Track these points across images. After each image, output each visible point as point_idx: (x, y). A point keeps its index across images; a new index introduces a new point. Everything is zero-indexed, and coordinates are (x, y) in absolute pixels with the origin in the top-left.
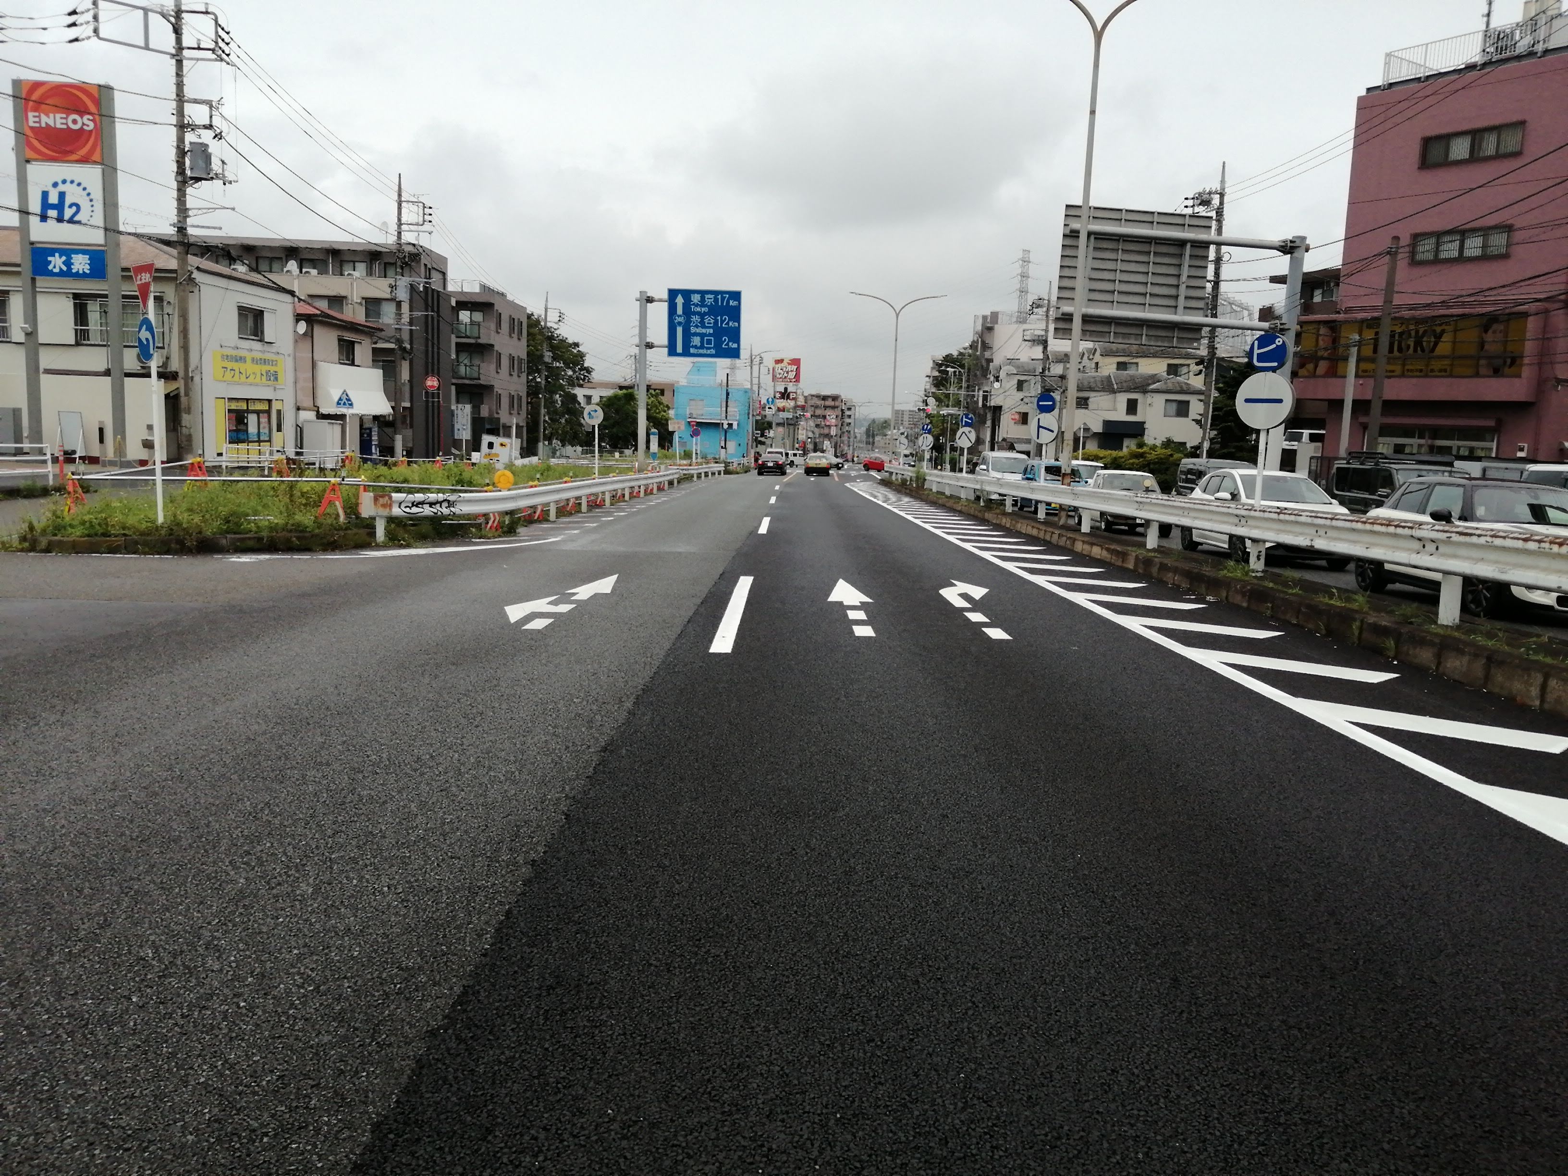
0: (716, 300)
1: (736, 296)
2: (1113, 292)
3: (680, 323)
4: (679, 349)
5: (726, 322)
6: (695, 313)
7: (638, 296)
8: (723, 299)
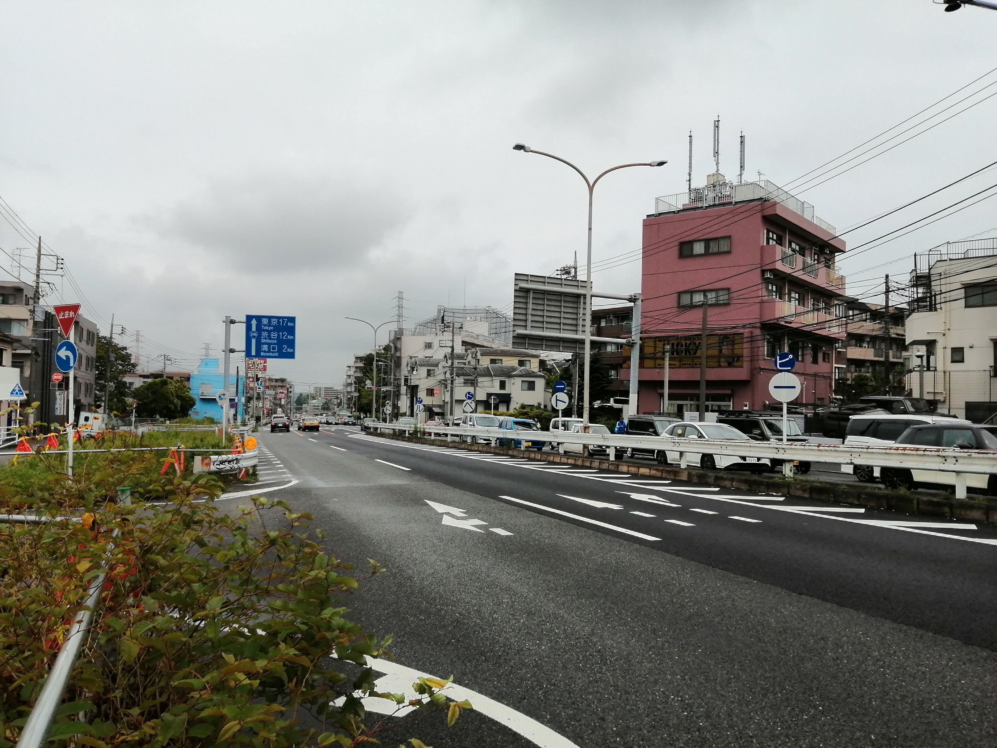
0: (279, 322)
1: (292, 320)
2: (543, 322)
3: (254, 337)
4: (253, 353)
5: (285, 336)
6: (264, 330)
7: (224, 319)
8: (283, 322)
